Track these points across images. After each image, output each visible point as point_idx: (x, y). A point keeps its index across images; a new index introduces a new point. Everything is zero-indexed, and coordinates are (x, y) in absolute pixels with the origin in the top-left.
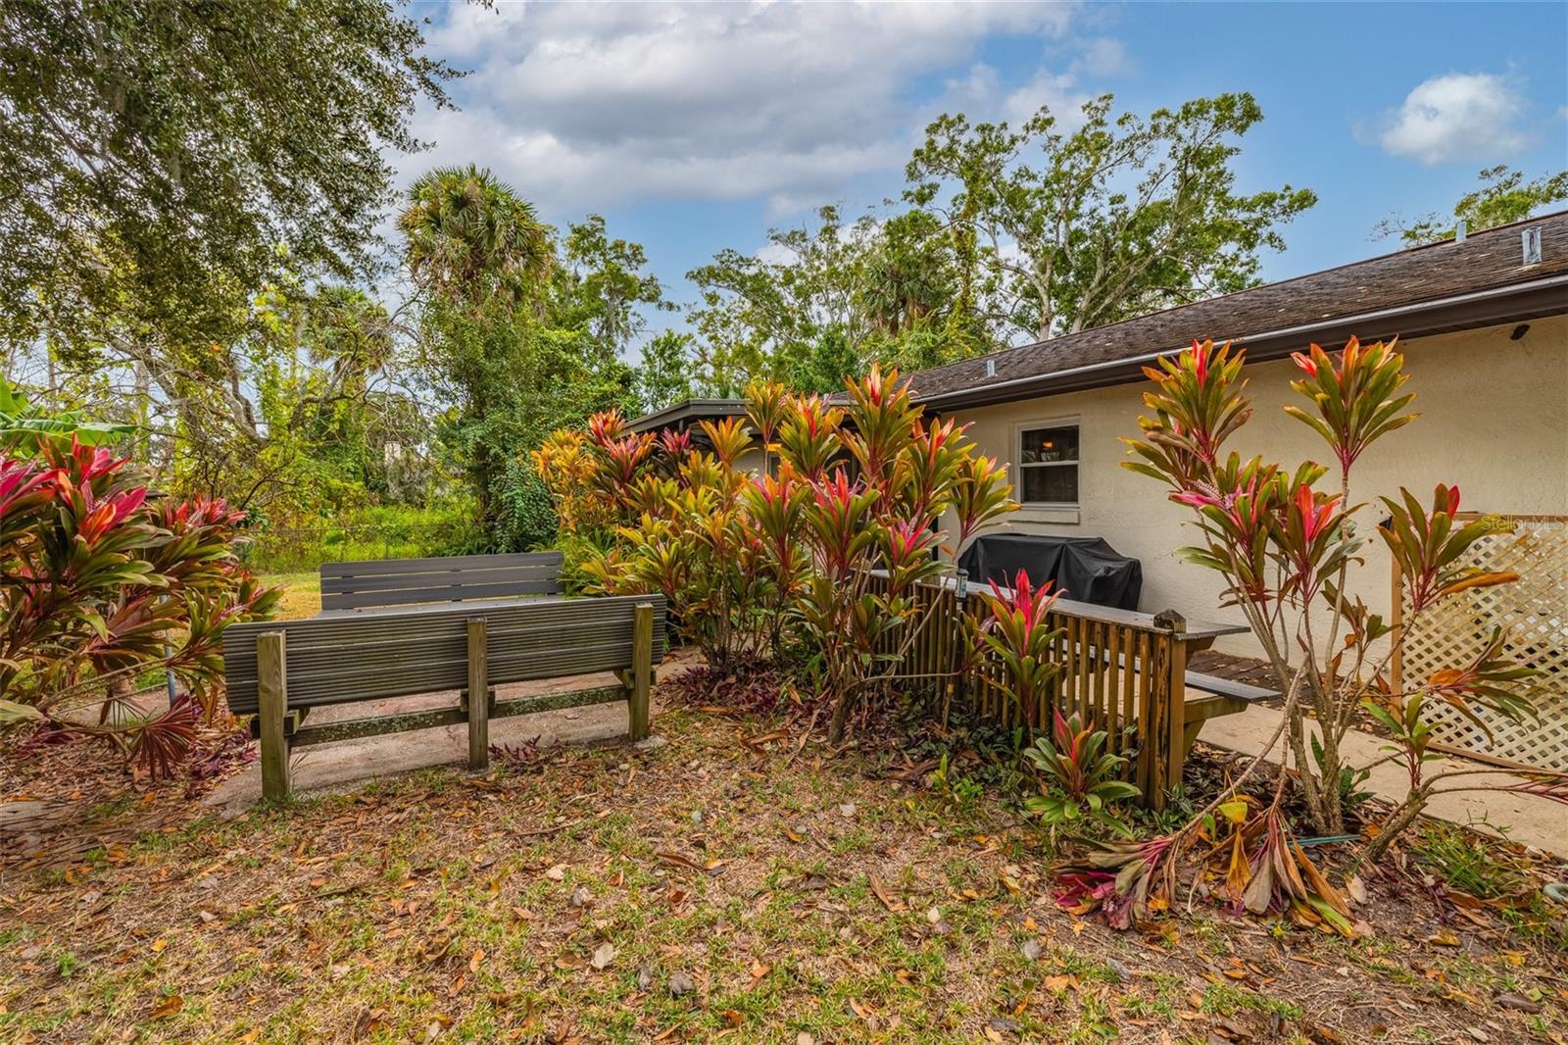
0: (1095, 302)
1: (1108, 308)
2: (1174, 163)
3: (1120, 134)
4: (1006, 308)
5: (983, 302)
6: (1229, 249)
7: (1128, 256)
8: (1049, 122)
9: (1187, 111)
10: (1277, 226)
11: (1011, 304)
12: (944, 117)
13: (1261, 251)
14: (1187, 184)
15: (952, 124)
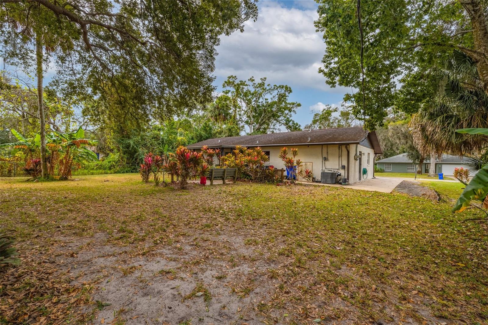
0: (262, 120)
1: (264, 122)
2: (277, 96)
3: (268, 88)
4: (243, 119)
5: (238, 117)
6: (287, 112)
7: (268, 112)
8: (254, 80)
9: (280, 86)
10: (295, 109)
11: (245, 118)
12: (232, 76)
13: (292, 113)
14: (280, 100)
15: (233, 78)
